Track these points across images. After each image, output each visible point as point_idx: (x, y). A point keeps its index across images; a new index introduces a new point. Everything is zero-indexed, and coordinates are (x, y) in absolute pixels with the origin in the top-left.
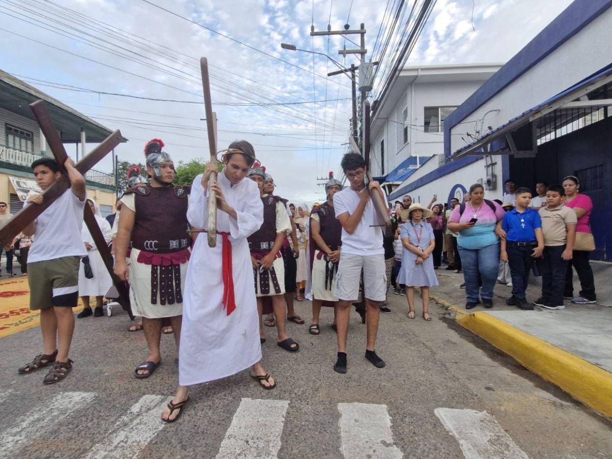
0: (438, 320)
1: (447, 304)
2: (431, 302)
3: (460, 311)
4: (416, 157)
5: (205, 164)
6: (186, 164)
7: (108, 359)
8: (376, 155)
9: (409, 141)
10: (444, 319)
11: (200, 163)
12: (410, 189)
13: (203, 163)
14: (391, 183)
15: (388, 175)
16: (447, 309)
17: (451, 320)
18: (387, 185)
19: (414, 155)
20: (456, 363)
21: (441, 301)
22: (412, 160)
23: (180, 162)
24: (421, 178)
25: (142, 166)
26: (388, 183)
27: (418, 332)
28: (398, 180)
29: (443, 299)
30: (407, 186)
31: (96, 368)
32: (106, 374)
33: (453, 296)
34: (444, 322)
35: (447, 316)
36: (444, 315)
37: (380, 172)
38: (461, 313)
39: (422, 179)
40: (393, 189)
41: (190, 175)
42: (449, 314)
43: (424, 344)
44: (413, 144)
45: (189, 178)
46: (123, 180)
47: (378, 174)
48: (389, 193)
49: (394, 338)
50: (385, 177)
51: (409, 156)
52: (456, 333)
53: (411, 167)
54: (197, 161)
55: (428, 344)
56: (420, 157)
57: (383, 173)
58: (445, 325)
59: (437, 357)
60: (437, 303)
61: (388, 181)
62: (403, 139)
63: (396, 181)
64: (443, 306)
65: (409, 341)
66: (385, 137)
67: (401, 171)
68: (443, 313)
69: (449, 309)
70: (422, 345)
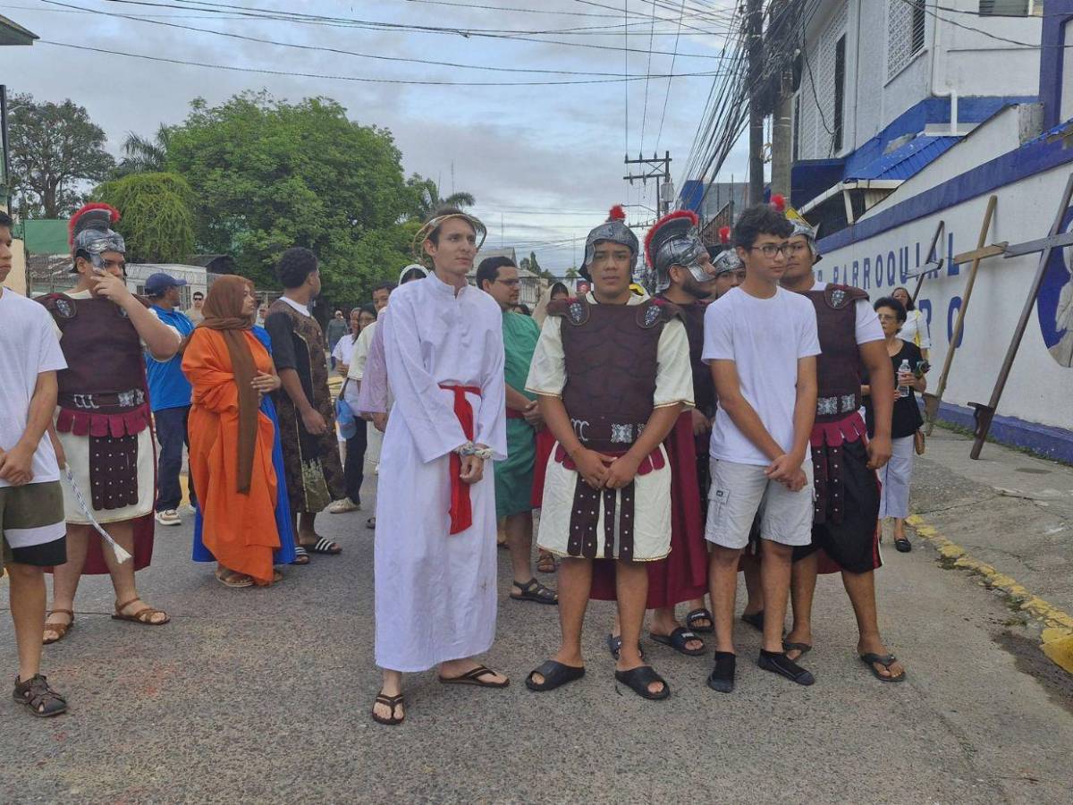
0: (988, 643)
1: (1017, 591)
2: (972, 582)
3: (1057, 616)
4: (948, 99)
5: (273, 108)
6: (214, 110)
7: (68, 747)
8: (817, 86)
9: (927, 45)
10: (1007, 640)
11: (259, 106)
12: (925, 211)
13: (267, 105)
14: (862, 184)
15: (853, 153)
16: (1017, 606)
17: (1029, 642)
18: (851, 191)
19: (940, 92)
20: (1032, 780)
21: (1002, 581)
22: (935, 108)
23: (197, 103)
24: (963, 176)
25: (75, 109)
26: (852, 186)
27: (929, 680)
28: (887, 174)
29: (1005, 573)
30: (912, 199)
31: (42, 774)
32: (74, 791)
33: (1036, 564)
34: (1004, 648)
35: (1016, 630)
36: (1008, 624)
37: (828, 141)
38: (1059, 624)
39: (962, 180)
40: (868, 205)
41: (229, 146)
42: (1024, 623)
43: (942, 718)
44: (939, 55)
45: (227, 157)
46: (17, 155)
47: (820, 148)
48: (856, 216)
49: (857, 700)
50: (845, 158)
51: (925, 95)
52: (1040, 687)
53: (932, 132)
54: (249, 98)
55: (956, 719)
56: (960, 100)
57: (838, 145)
58: (1009, 658)
59: (980, 761)
60: (988, 587)
61: (855, 180)
62: (909, 37)
63: (880, 177)
64: (1007, 598)
65: (900, 710)
66: (849, 28)
67: (897, 143)
68: (1005, 619)
69: (1022, 606)
70: (936, 723)
